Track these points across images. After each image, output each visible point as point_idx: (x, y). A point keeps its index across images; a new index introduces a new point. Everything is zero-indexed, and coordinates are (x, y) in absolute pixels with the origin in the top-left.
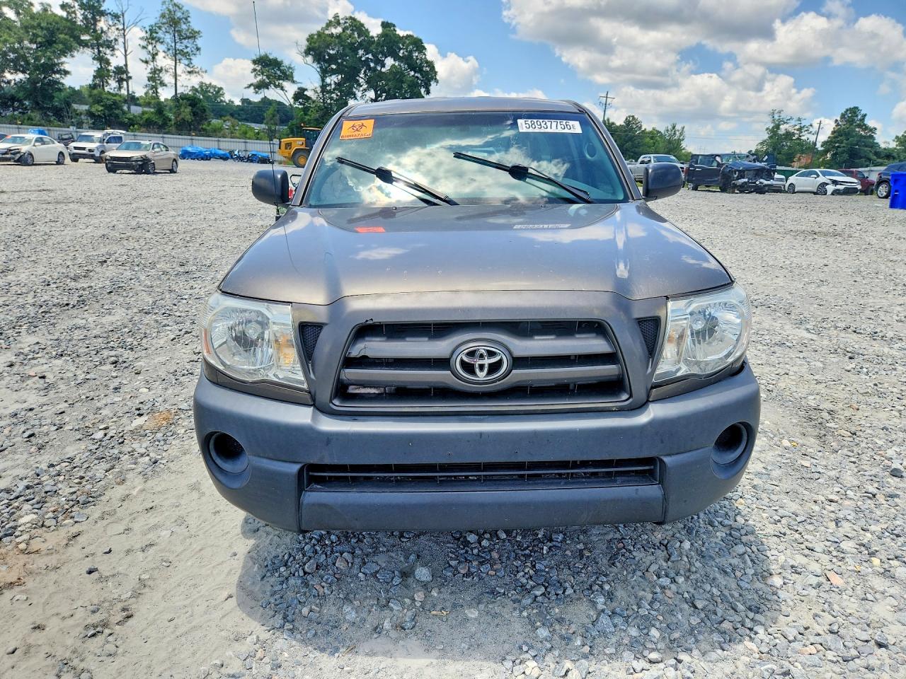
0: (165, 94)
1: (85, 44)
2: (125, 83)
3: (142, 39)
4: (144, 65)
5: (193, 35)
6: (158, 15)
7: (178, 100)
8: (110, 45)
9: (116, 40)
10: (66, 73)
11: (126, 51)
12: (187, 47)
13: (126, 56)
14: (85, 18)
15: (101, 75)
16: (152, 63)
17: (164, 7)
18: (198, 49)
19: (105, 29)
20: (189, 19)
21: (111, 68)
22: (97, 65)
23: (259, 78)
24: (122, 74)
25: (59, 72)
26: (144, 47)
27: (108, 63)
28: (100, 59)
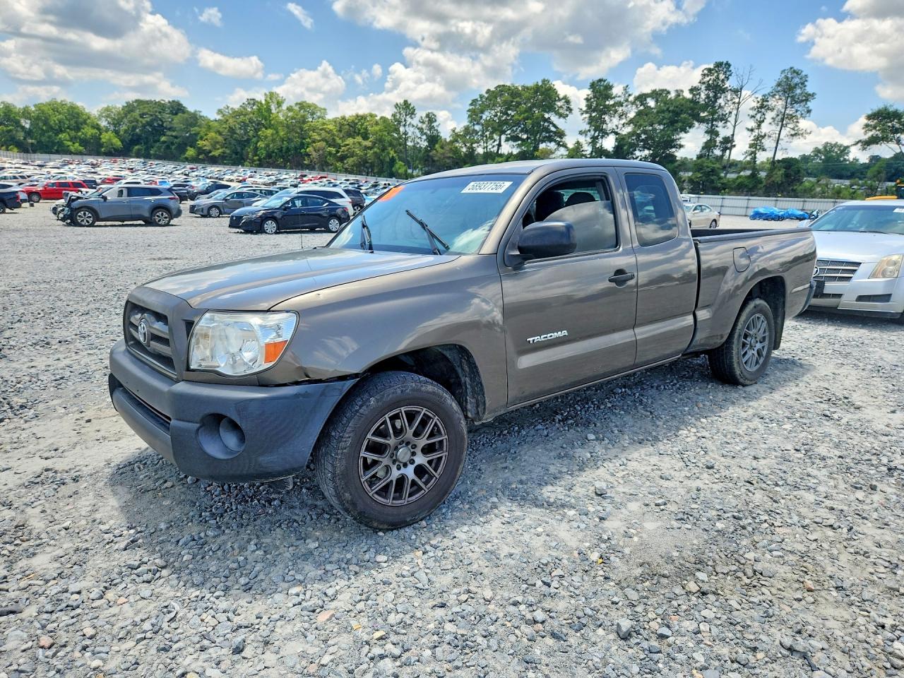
0: (762, 157)
1: (701, 120)
2: (728, 151)
3: (753, 109)
4: (750, 133)
5: (808, 97)
6: (774, 84)
7: (773, 163)
8: (724, 119)
9: (730, 113)
10: (681, 146)
11: (736, 122)
12: (797, 111)
13: (735, 127)
14: (708, 97)
15: (709, 146)
16: (757, 131)
17: (783, 75)
18: (809, 111)
19: (723, 104)
20: (806, 83)
21: (719, 139)
22: (708, 137)
23: (870, 134)
24: (728, 143)
25: (674, 147)
26: (753, 117)
27: (717, 134)
28: (712, 132)
